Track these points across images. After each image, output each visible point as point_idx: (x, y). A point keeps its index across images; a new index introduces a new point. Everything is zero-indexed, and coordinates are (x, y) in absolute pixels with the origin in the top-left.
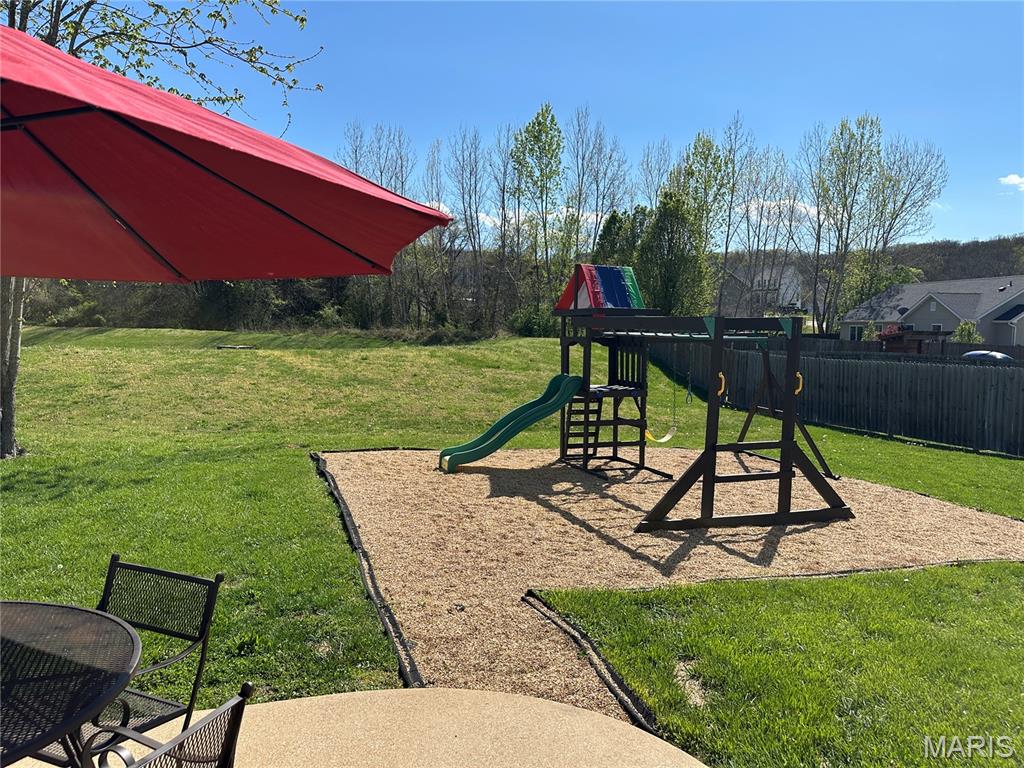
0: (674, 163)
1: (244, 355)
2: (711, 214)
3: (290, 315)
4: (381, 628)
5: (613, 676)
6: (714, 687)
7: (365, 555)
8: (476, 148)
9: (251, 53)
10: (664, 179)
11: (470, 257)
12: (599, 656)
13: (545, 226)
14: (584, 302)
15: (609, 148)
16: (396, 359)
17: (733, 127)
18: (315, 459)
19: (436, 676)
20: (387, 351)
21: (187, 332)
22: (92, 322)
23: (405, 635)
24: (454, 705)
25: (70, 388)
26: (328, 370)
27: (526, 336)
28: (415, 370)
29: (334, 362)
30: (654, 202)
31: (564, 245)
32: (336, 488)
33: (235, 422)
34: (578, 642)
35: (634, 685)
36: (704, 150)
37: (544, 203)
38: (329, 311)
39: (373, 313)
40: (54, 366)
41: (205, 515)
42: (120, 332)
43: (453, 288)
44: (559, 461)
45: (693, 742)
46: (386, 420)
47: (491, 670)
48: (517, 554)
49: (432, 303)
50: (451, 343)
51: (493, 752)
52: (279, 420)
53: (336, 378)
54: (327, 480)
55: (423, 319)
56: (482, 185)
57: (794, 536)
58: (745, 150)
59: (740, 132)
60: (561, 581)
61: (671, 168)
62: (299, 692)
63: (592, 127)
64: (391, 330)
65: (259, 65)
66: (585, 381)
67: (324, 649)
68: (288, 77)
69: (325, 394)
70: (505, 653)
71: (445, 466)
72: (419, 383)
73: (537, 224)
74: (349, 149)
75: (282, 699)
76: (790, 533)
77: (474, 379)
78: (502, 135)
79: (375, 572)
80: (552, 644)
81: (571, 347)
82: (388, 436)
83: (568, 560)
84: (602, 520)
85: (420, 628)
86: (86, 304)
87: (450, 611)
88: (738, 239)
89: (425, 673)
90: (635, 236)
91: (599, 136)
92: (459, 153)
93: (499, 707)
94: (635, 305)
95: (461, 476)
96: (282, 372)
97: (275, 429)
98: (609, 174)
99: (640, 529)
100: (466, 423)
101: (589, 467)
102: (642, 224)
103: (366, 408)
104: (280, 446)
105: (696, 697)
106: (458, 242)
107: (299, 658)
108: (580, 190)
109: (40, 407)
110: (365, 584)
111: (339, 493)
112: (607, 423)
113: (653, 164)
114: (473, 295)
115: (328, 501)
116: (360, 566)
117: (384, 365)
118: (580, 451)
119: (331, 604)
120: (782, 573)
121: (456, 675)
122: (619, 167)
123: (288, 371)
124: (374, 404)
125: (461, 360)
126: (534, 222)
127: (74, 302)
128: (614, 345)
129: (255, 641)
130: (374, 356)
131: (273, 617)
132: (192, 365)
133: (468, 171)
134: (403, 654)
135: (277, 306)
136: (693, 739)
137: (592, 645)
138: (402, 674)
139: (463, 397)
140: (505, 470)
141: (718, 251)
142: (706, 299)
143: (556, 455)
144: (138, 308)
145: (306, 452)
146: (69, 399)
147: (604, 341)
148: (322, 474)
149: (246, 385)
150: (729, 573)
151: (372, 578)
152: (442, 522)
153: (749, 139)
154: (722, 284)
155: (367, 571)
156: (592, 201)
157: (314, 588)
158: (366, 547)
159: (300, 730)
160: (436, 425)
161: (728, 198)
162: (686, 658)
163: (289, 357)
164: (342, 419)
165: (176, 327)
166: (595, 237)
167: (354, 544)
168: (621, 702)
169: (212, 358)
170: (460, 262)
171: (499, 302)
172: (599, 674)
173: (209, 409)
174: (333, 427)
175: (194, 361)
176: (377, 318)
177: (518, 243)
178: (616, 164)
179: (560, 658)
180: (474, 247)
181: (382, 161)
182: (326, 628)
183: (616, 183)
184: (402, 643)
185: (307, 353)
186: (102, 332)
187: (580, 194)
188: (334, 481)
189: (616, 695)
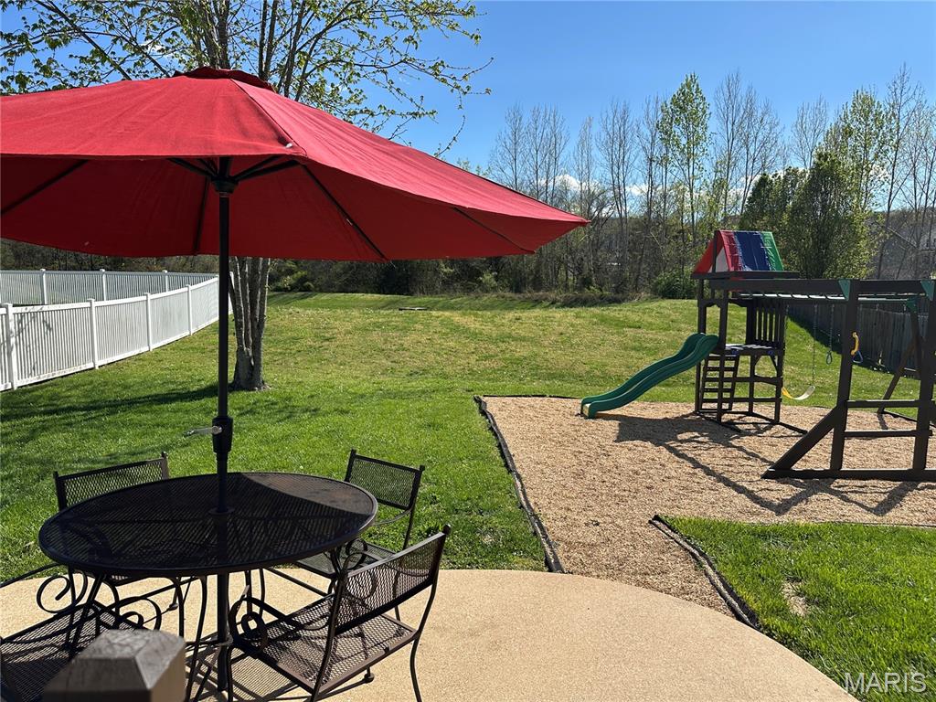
0: (831, 121)
1: (422, 315)
2: (871, 173)
3: (457, 281)
4: (531, 529)
5: (725, 585)
6: (818, 604)
7: (519, 476)
8: (625, 121)
9: (435, 68)
10: (821, 138)
11: (616, 224)
12: (714, 569)
13: (691, 191)
14: (722, 265)
15: (760, 111)
16: (545, 319)
17: (898, 82)
18: (478, 401)
19: (575, 568)
20: (538, 312)
21: (376, 296)
22: (303, 288)
23: (550, 537)
24: (588, 588)
25: (295, 340)
26: (488, 329)
27: (670, 298)
28: (562, 329)
29: (493, 322)
30: (808, 163)
31: (711, 208)
32: (495, 424)
33: (416, 370)
34: (697, 558)
35: (742, 592)
36: (865, 107)
37: (691, 169)
38: (488, 277)
39: (525, 278)
40: (283, 323)
41: (397, 438)
42: (326, 297)
43: (599, 254)
44: (694, 413)
45: (789, 640)
46: (536, 373)
47: (619, 570)
48: (648, 488)
49: (579, 269)
50: (594, 305)
51: (617, 623)
52: (448, 370)
53: (494, 335)
54: (487, 418)
55: (570, 283)
56: (630, 156)
57: (926, 491)
58: (913, 104)
59: (907, 86)
60: (685, 511)
61: (828, 128)
62: (470, 565)
63: (743, 92)
64: (541, 293)
65: (440, 77)
66: (721, 340)
67: (488, 540)
68: (463, 85)
69: (485, 348)
70: (631, 560)
71: (586, 412)
72: (564, 341)
73: (684, 190)
74: (509, 131)
75: (458, 568)
76: (922, 489)
77: (616, 338)
78: (651, 107)
79: (527, 490)
80: (674, 558)
81: (708, 309)
82: (537, 385)
83: (694, 495)
84: (731, 466)
85: (563, 534)
86: (299, 273)
87: (587, 525)
88: (902, 197)
89: (565, 565)
90: (785, 198)
91: (750, 101)
92: (609, 127)
93: (625, 594)
94: (773, 268)
95: (600, 421)
96: (451, 329)
97: (446, 377)
98: (760, 137)
99: (767, 476)
100: (606, 377)
101: (723, 421)
102: (793, 186)
103: (518, 361)
104: (451, 389)
105: (798, 608)
106: (605, 210)
107: (470, 543)
108: (730, 155)
109: (275, 354)
110: (519, 498)
111: (497, 428)
112: (743, 380)
113: (808, 125)
114: (618, 260)
115: (489, 434)
116: (515, 484)
117: (535, 325)
118: (715, 405)
119: (493, 509)
120: (905, 522)
121: (591, 570)
122: (771, 129)
123: (456, 329)
124: (525, 358)
125: (603, 320)
126: (681, 188)
127: (290, 272)
128: (752, 306)
129: (438, 528)
130: (526, 317)
131: (450, 514)
132: (383, 324)
133: (617, 143)
134: (548, 550)
135: (445, 273)
136: (790, 637)
137: (708, 561)
138: (547, 563)
139: (605, 354)
140: (640, 418)
141: (880, 210)
142: (862, 261)
143: (691, 408)
144: (338, 276)
145: (470, 395)
146: (295, 348)
147: (741, 302)
148: (484, 413)
149: (423, 340)
150: (850, 518)
151: (524, 493)
152: (582, 457)
153: (917, 93)
154: (884, 244)
155: (520, 488)
156: (741, 164)
157: (480, 497)
158: (519, 471)
159: (472, 590)
160: (580, 378)
161: (891, 154)
162: (795, 580)
163: (456, 317)
164: (498, 370)
165: (367, 293)
166: (744, 200)
167: (509, 469)
168: (729, 605)
169: (396, 317)
170: (606, 230)
171: (644, 266)
172: (712, 582)
173: (396, 358)
174: (492, 376)
175: (384, 320)
176: (529, 283)
177: (664, 209)
178: (767, 127)
179: (679, 568)
180: (621, 215)
181: (538, 140)
182: (490, 525)
183: (768, 145)
184: (548, 542)
185: (470, 314)
186: (311, 296)
187: (729, 159)
188: (493, 419)
189: (726, 599)
